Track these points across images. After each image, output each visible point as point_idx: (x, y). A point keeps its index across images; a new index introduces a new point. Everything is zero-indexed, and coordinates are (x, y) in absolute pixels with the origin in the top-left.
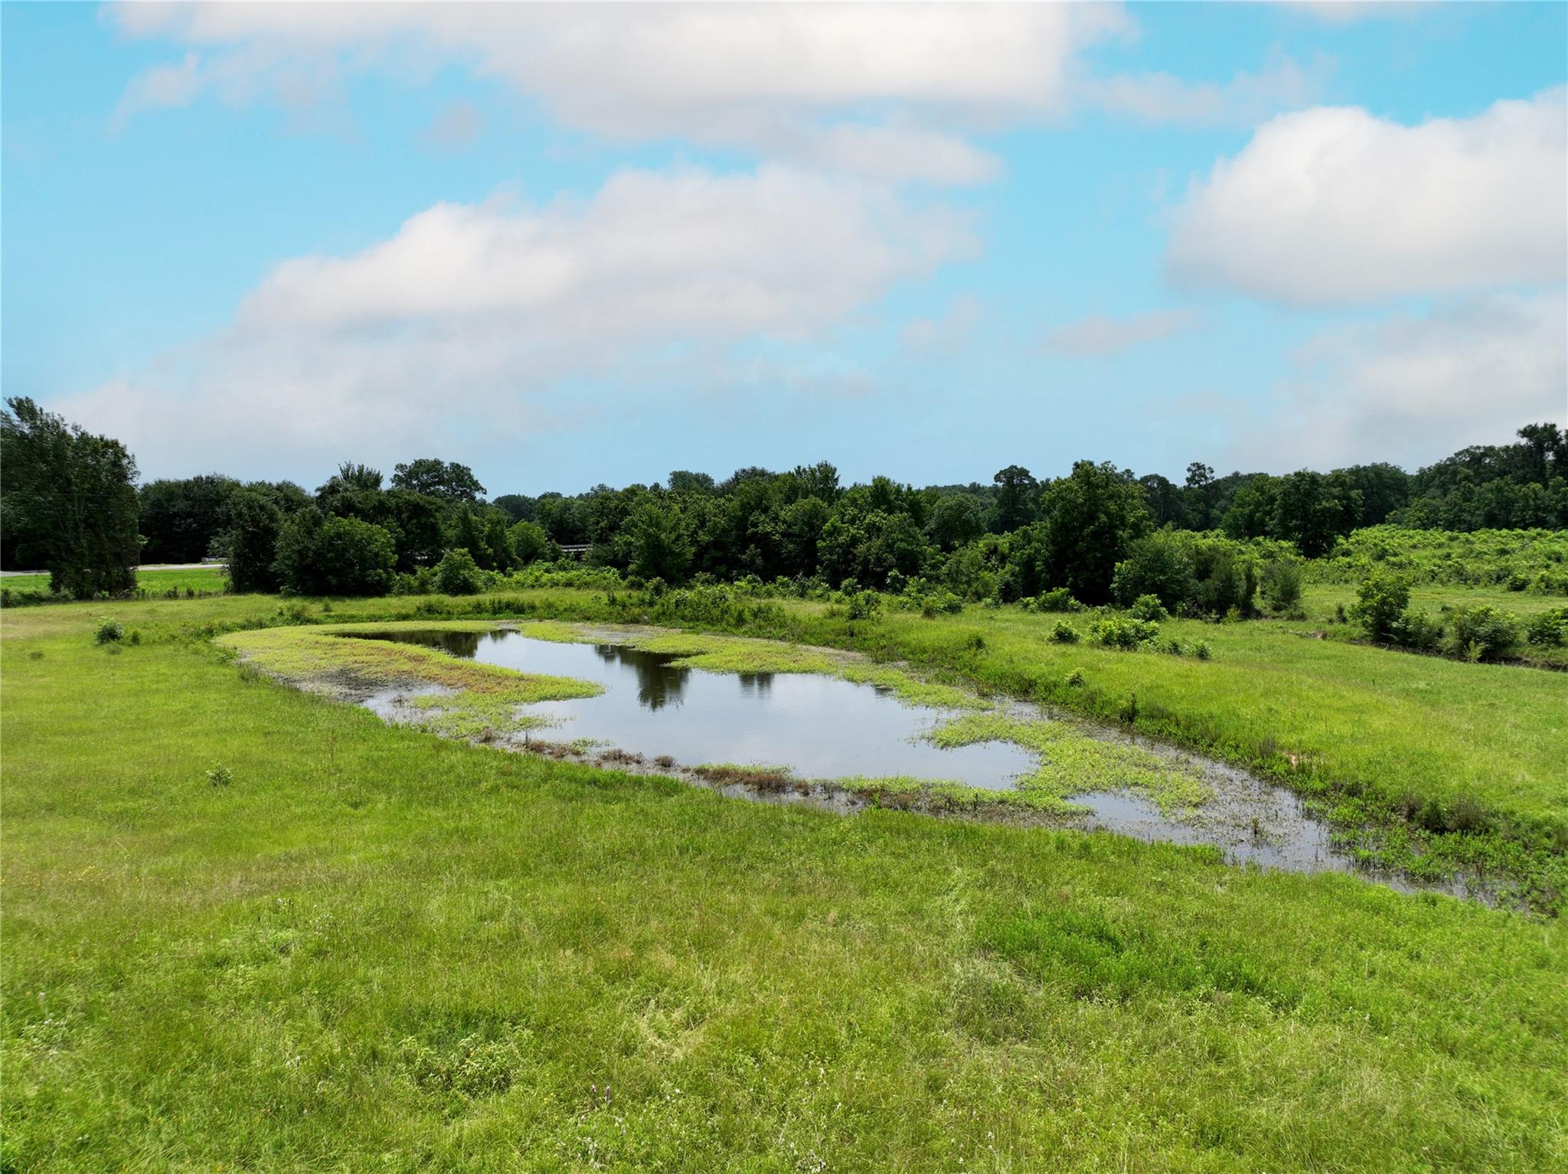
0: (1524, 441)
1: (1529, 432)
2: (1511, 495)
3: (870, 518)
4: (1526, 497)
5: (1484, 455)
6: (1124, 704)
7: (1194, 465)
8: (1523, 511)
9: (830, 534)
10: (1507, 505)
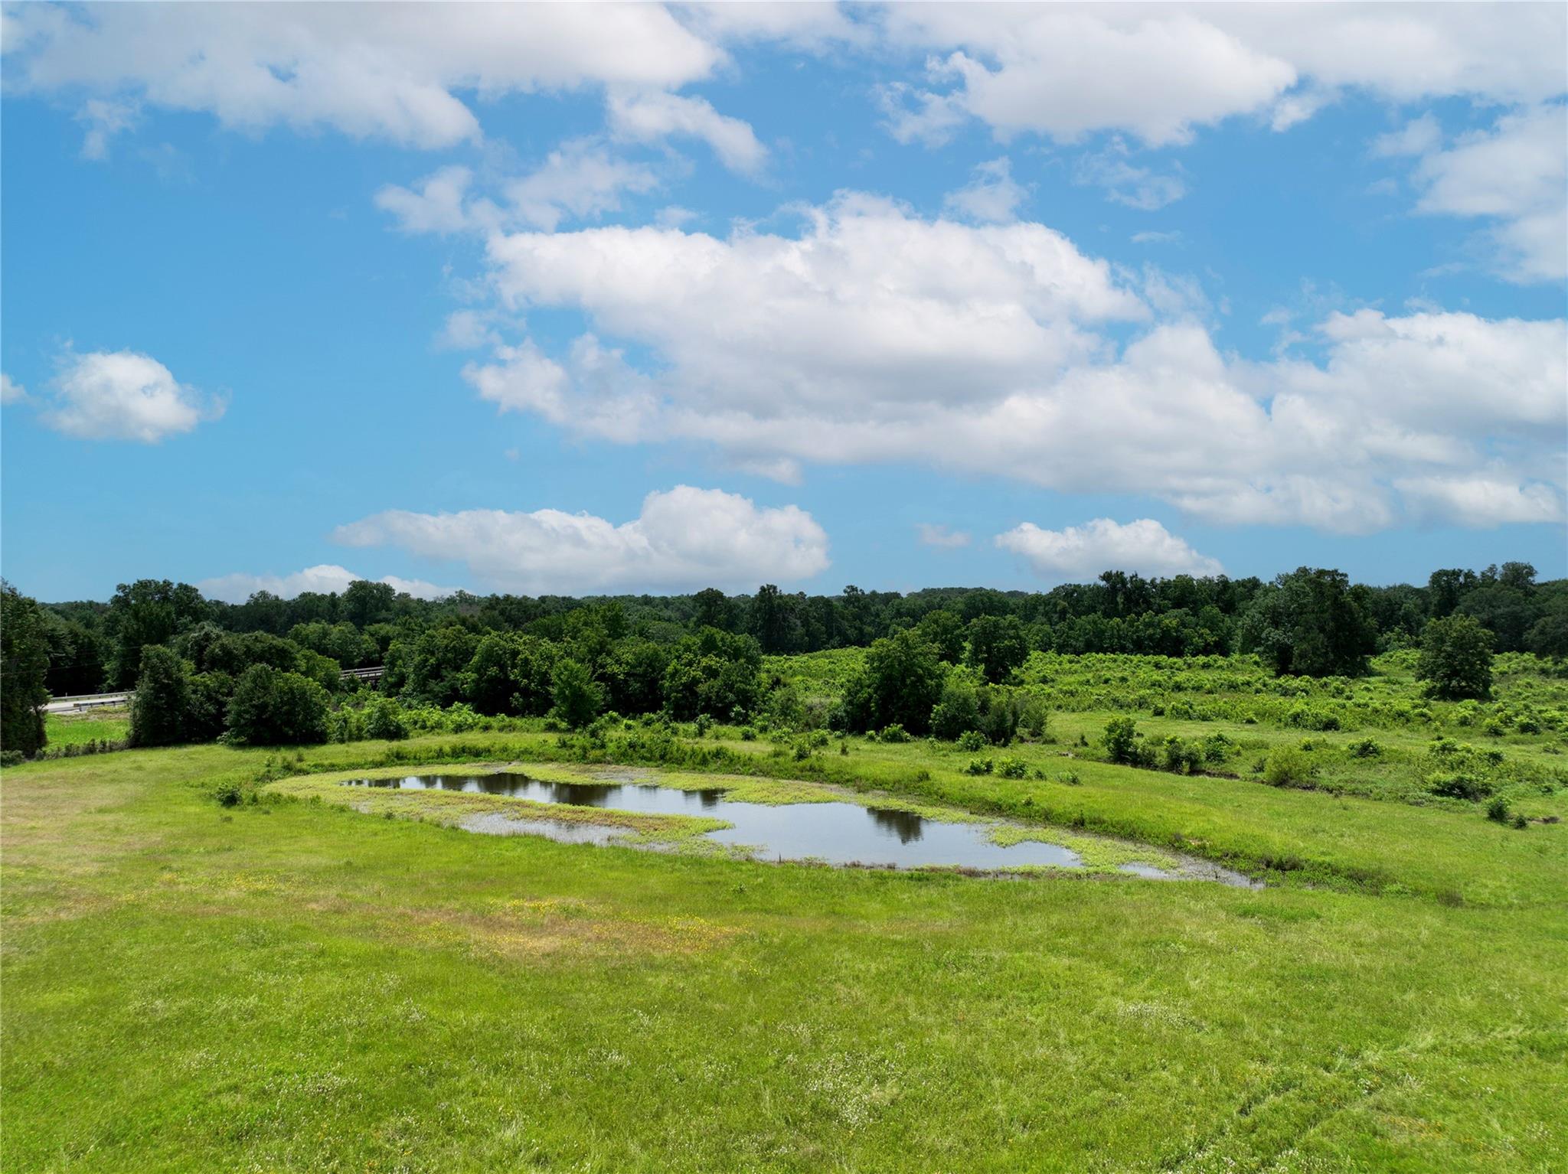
0: (1103, 583)
1: (1107, 577)
2: (1102, 627)
3: (705, 661)
4: (1112, 628)
5: (1075, 591)
6: (1075, 816)
7: (848, 587)
8: (1110, 639)
9: (673, 675)
10: (1100, 634)
